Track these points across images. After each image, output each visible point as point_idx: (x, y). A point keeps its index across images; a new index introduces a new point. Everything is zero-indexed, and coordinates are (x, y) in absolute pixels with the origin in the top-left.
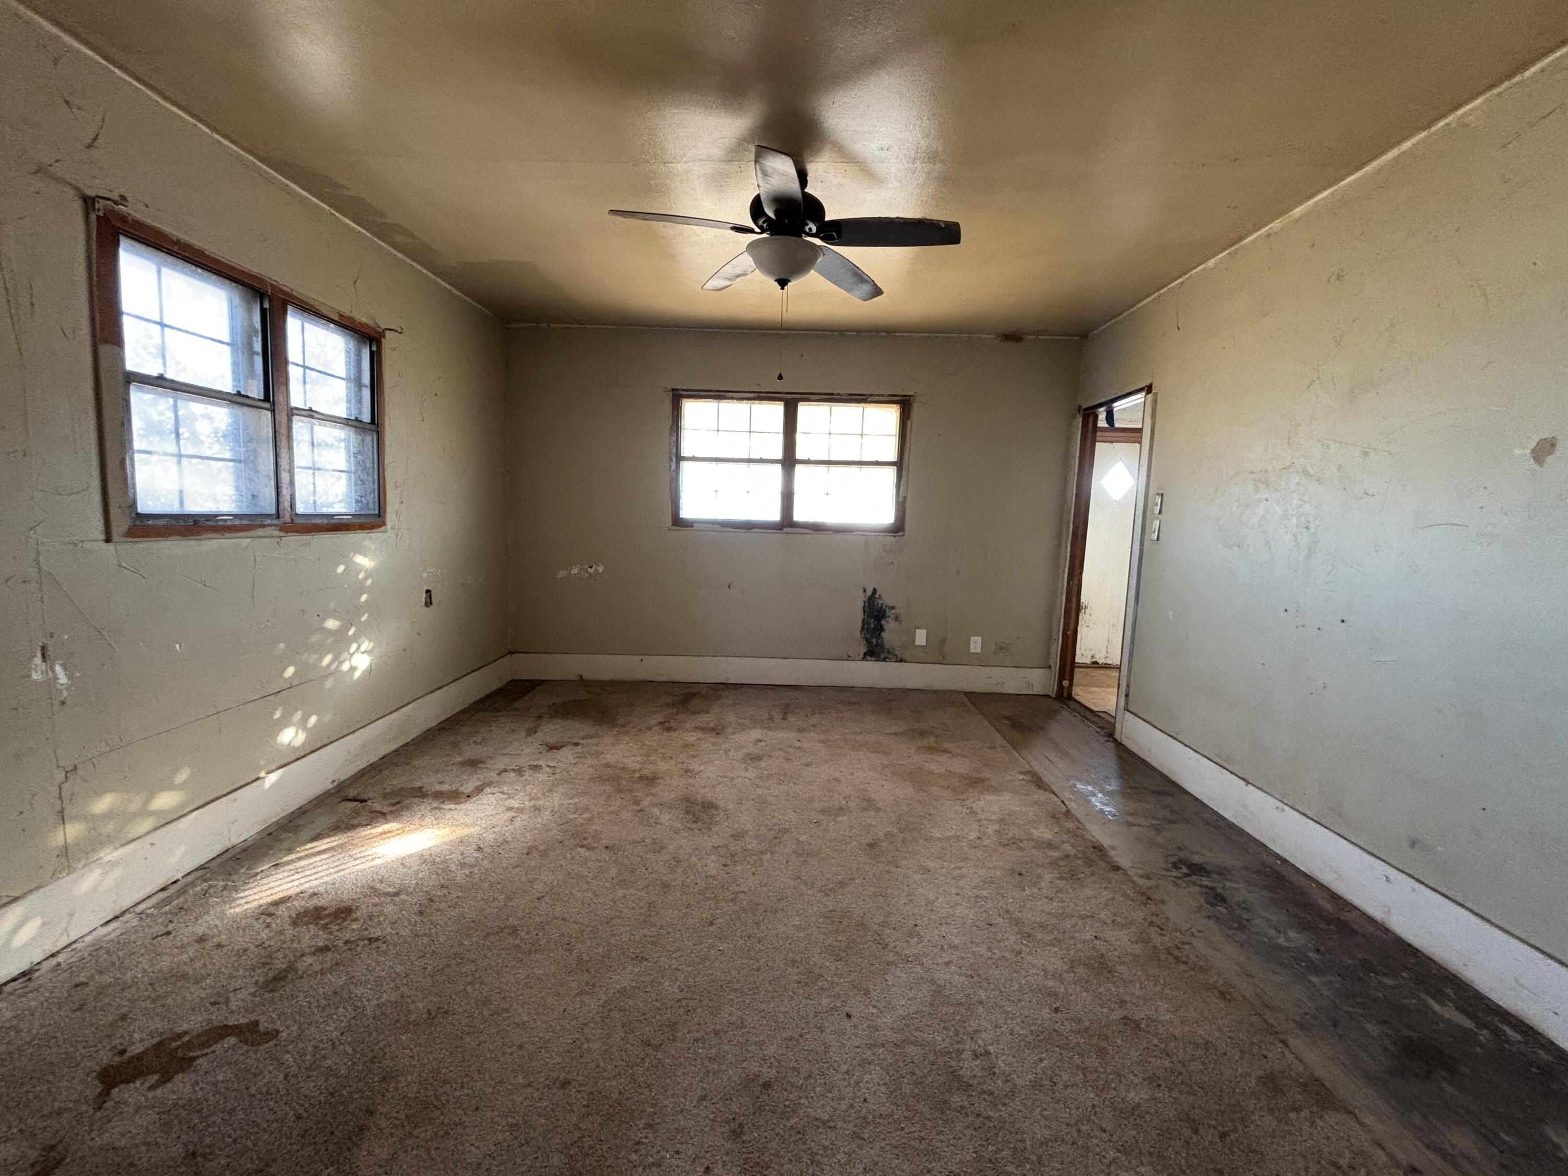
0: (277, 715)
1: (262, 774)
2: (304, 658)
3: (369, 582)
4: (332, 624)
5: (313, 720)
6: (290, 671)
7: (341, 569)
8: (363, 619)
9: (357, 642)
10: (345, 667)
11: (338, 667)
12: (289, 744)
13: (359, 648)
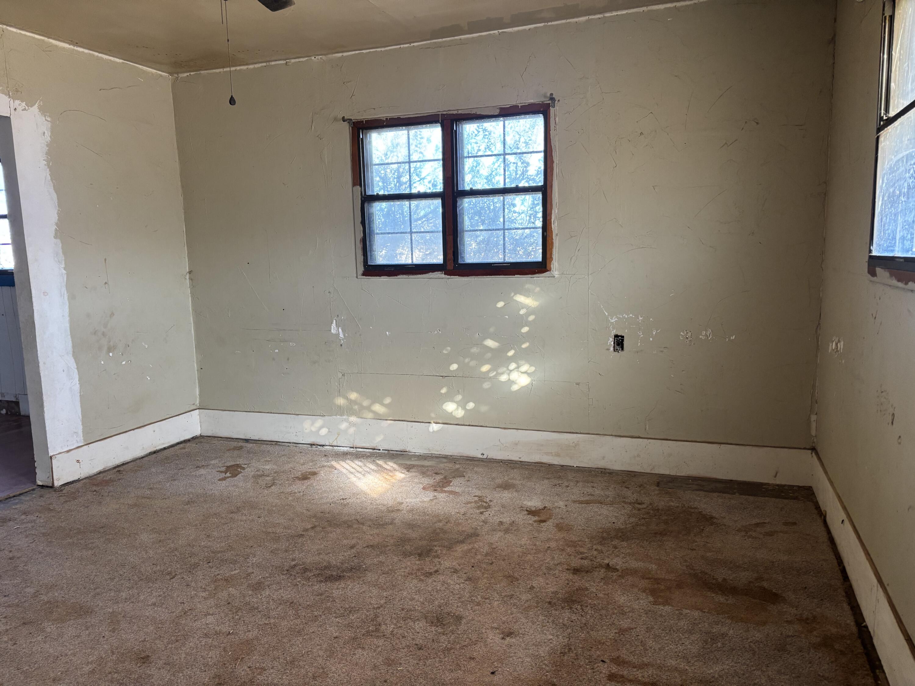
0: (444, 391)
1: (432, 422)
2: (467, 360)
3: (531, 318)
4: (490, 343)
5: (471, 405)
6: (454, 367)
7: (500, 304)
8: (524, 346)
9: (517, 363)
10: (504, 378)
11: (495, 376)
12: (452, 413)
13: (518, 367)
